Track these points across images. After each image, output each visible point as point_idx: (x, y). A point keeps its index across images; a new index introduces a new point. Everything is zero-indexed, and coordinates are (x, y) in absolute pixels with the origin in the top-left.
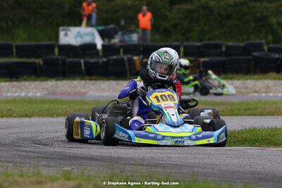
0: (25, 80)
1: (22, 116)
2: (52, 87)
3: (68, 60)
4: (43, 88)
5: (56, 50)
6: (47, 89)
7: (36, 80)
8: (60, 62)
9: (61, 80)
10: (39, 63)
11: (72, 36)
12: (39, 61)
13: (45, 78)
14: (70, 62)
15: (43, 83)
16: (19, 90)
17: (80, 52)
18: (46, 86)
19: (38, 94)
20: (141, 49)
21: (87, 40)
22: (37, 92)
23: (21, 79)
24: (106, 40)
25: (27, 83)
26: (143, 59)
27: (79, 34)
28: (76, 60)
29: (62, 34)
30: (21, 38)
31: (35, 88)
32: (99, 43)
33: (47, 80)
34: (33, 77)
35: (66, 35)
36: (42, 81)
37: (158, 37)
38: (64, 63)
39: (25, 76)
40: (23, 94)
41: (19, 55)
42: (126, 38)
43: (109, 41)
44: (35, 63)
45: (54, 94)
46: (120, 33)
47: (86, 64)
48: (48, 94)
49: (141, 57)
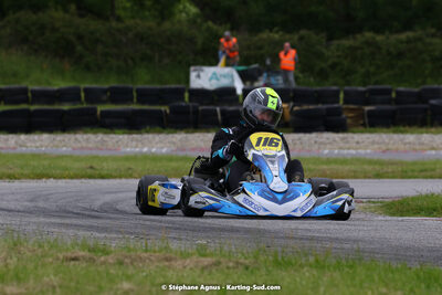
0: (148, 132)
2: (181, 140)
3: (201, 108)
4: (170, 143)
5: (187, 95)
6: (174, 143)
7: (160, 132)
8: (191, 110)
9: (191, 132)
10: (165, 111)
11: (206, 78)
12: (165, 108)
13: (172, 130)
14: (203, 110)
15: (171, 135)
16: (140, 145)
17: (216, 98)
18: (174, 140)
19: (164, 150)
20: (291, 95)
21: (224, 82)
22: (163, 148)
23: (143, 130)
24: (248, 83)
25: (150, 136)
26: (293, 106)
27: (215, 76)
28: (211, 107)
29: (193, 75)
30: (143, 80)
31: (160, 142)
32: (239, 86)
33: (175, 132)
34: (158, 129)
35: (199, 76)
36: (169, 133)
37: (312, 80)
38: (196, 112)
39: (148, 128)
40: (145, 150)
41: (140, 101)
42: (273, 81)
43: (252, 84)
44: (161, 111)
45: (183, 150)
46: (265, 75)
47: (223, 112)
49: (292, 104)
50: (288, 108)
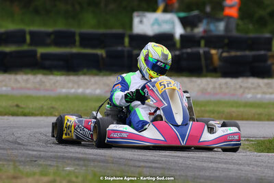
0: (84, 74)
4: (104, 84)
5: (127, 40)
7: (97, 75)
10: (102, 55)
11: (148, 24)
13: (108, 73)
14: (137, 55)
15: (105, 78)
16: (76, 86)
18: (108, 82)
19: (98, 92)
20: (226, 41)
21: (165, 28)
22: (96, 89)
23: (81, 73)
24: (189, 30)
25: (86, 78)
26: (222, 53)
27: (157, 22)
29: (136, 20)
30: (89, 24)
31: (96, 83)
33: (110, 75)
34: (95, 71)
35: (141, 22)
36: (105, 75)
38: (130, 55)
39: (85, 70)
40: (80, 91)
41: (83, 45)
42: (212, 27)
43: (192, 30)
44: (96, 55)
46: (205, 22)
50: (216, 54)
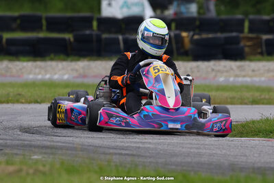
0: (52, 60)
1: (30, 102)
2: (83, 68)
3: (105, 36)
4: (72, 70)
5: (95, 24)
6: (77, 70)
7: (64, 60)
8: (94, 39)
9: (95, 60)
10: (69, 39)
13: (76, 58)
14: (106, 39)
15: (74, 63)
16: (43, 72)
17: (123, 26)
18: (77, 67)
19: (66, 77)
20: (197, 23)
22: (65, 74)
23: (48, 58)
24: (159, 12)
25: (54, 63)
26: (193, 35)
28: (113, 36)
31: (63, 69)
33: (78, 60)
34: (62, 56)
36: (72, 61)
38: (99, 40)
39: (52, 56)
40: (48, 76)
41: (50, 29)
43: (162, 12)
44: (64, 40)
45: (85, 76)
47: (125, 41)
48: (77, 77)
49: (191, 33)
50: (188, 37)
